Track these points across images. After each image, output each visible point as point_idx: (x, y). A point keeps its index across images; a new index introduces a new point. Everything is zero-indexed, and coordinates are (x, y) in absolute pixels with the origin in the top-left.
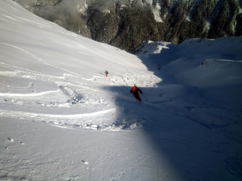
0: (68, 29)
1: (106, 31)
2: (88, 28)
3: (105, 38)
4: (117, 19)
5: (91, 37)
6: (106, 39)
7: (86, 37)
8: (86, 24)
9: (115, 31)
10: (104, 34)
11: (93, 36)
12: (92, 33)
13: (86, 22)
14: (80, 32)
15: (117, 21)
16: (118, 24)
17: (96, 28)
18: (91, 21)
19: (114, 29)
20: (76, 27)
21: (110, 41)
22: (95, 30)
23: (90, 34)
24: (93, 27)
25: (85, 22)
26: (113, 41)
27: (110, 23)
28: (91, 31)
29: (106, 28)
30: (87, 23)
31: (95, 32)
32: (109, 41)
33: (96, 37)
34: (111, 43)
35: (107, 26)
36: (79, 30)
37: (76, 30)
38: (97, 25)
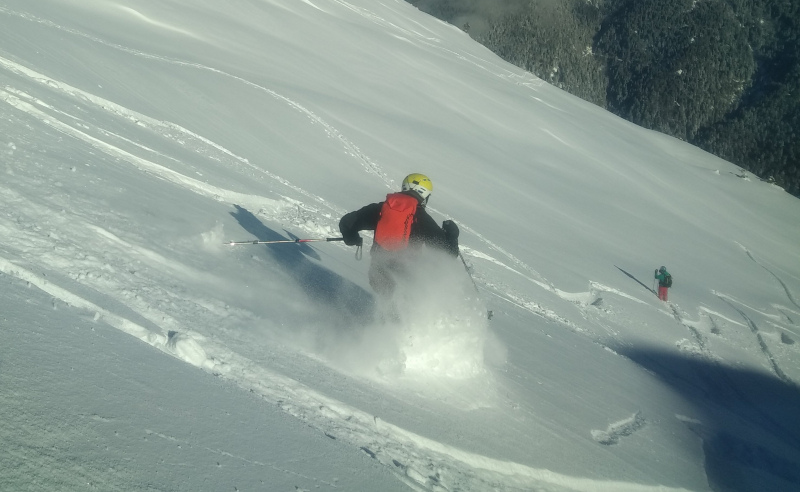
0: (507, 53)
1: (685, 81)
2: (596, 57)
3: (676, 112)
4: (754, 29)
5: (603, 99)
6: (681, 117)
7: (581, 96)
8: (591, 41)
9: (736, 85)
10: (670, 93)
11: (615, 94)
12: (613, 82)
13: (594, 33)
14: (556, 74)
15: (750, 39)
16: (756, 52)
17: (636, 63)
18: (618, 32)
19: (732, 75)
20: (544, 50)
21: (702, 129)
22: (632, 70)
23: (603, 85)
24: (620, 56)
25: (588, 32)
26: (718, 131)
27: (712, 48)
28: (611, 72)
29: (687, 68)
30: (596, 38)
31: (628, 79)
32: (696, 128)
33: (629, 103)
34: (707, 137)
35: (695, 59)
36: (555, 63)
37: (541, 61)
38: (644, 49)
